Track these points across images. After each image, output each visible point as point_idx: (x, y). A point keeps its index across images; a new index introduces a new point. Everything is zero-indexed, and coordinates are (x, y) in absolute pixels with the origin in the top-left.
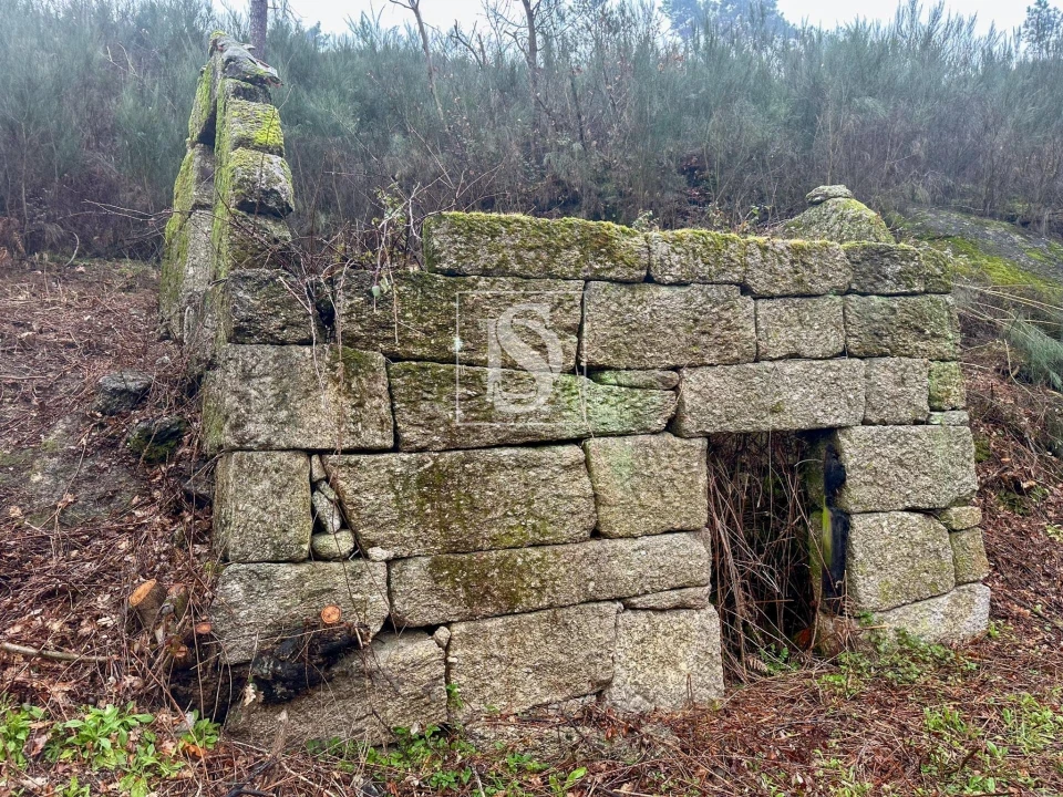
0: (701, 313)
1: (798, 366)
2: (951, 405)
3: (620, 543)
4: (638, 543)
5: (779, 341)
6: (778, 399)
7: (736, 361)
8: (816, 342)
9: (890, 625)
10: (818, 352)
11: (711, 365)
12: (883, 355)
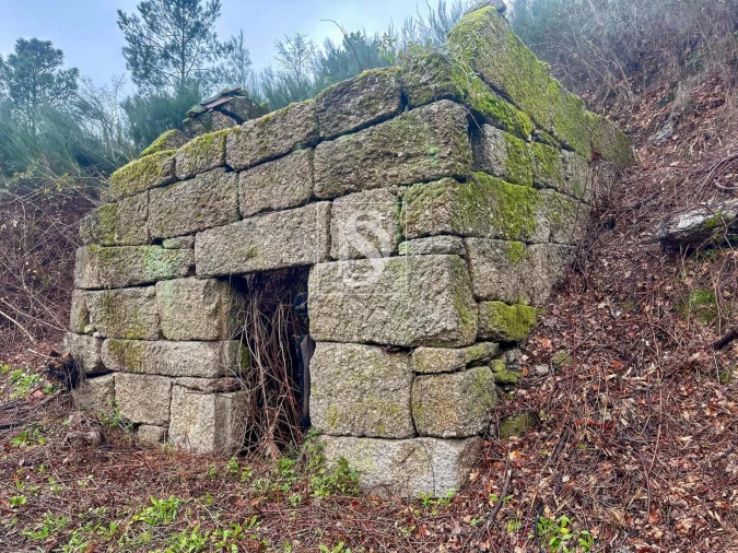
0: (201, 193)
1: (268, 218)
2: (418, 232)
3: (169, 343)
4: (177, 344)
5: (255, 201)
6: (252, 246)
7: (224, 222)
8: (282, 195)
9: (334, 450)
10: (285, 203)
11: (210, 228)
12: (347, 192)
